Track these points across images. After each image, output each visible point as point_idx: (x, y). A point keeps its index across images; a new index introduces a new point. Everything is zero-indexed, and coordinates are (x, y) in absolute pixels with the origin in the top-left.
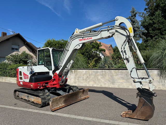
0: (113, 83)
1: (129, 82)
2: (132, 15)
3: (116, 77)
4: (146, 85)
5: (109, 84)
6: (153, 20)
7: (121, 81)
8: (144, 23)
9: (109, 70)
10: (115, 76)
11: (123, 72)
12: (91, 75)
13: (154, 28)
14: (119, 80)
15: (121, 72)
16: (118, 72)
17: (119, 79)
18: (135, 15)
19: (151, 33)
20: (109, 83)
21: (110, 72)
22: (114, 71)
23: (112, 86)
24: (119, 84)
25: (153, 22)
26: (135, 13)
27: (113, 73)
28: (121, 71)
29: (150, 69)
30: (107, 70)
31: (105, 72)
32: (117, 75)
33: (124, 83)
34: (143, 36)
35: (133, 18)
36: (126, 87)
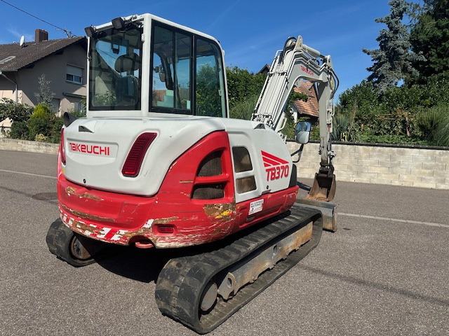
0: (358, 173)
1: (393, 173)
2: (393, 13)
3: (366, 162)
4: (430, 180)
5: (348, 175)
6: (444, 30)
7: (378, 170)
8: (418, 33)
9: (351, 146)
10: (366, 158)
11: (383, 152)
12: (310, 153)
13: (442, 50)
14: (373, 168)
15: (380, 150)
16: (373, 151)
17: (372, 165)
18: (400, 15)
19: (434, 63)
20: (349, 173)
21: (355, 150)
22: (364, 149)
23: (355, 179)
24: (373, 175)
25: (444, 34)
26: (401, 9)
27: (362, 151)
28: (379, 148)
29: (444, 147)
30: (349, 146)
31: (342, 149)
32: (370, 156)
33: (383, 175)
34: (414, 69)
35: (396, 22)
36: (385, 182)
